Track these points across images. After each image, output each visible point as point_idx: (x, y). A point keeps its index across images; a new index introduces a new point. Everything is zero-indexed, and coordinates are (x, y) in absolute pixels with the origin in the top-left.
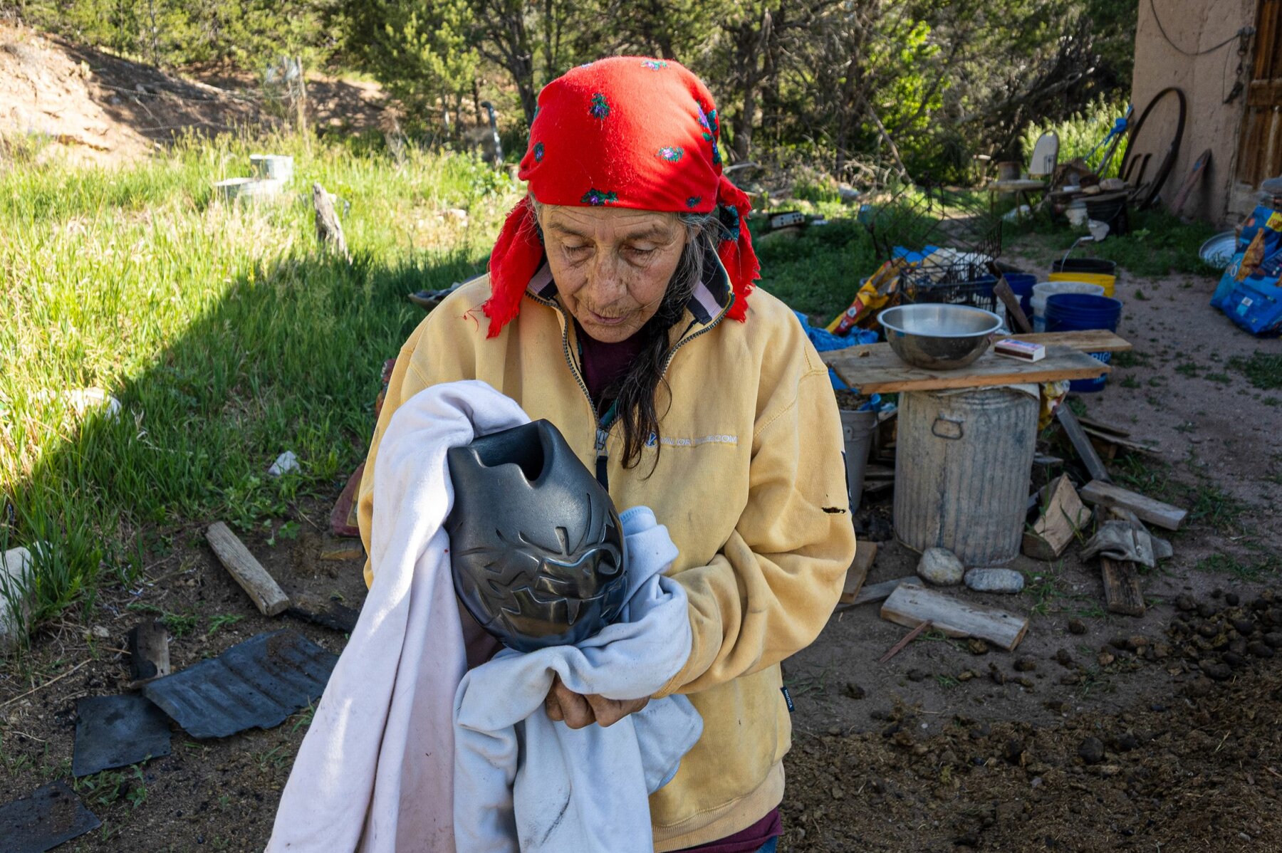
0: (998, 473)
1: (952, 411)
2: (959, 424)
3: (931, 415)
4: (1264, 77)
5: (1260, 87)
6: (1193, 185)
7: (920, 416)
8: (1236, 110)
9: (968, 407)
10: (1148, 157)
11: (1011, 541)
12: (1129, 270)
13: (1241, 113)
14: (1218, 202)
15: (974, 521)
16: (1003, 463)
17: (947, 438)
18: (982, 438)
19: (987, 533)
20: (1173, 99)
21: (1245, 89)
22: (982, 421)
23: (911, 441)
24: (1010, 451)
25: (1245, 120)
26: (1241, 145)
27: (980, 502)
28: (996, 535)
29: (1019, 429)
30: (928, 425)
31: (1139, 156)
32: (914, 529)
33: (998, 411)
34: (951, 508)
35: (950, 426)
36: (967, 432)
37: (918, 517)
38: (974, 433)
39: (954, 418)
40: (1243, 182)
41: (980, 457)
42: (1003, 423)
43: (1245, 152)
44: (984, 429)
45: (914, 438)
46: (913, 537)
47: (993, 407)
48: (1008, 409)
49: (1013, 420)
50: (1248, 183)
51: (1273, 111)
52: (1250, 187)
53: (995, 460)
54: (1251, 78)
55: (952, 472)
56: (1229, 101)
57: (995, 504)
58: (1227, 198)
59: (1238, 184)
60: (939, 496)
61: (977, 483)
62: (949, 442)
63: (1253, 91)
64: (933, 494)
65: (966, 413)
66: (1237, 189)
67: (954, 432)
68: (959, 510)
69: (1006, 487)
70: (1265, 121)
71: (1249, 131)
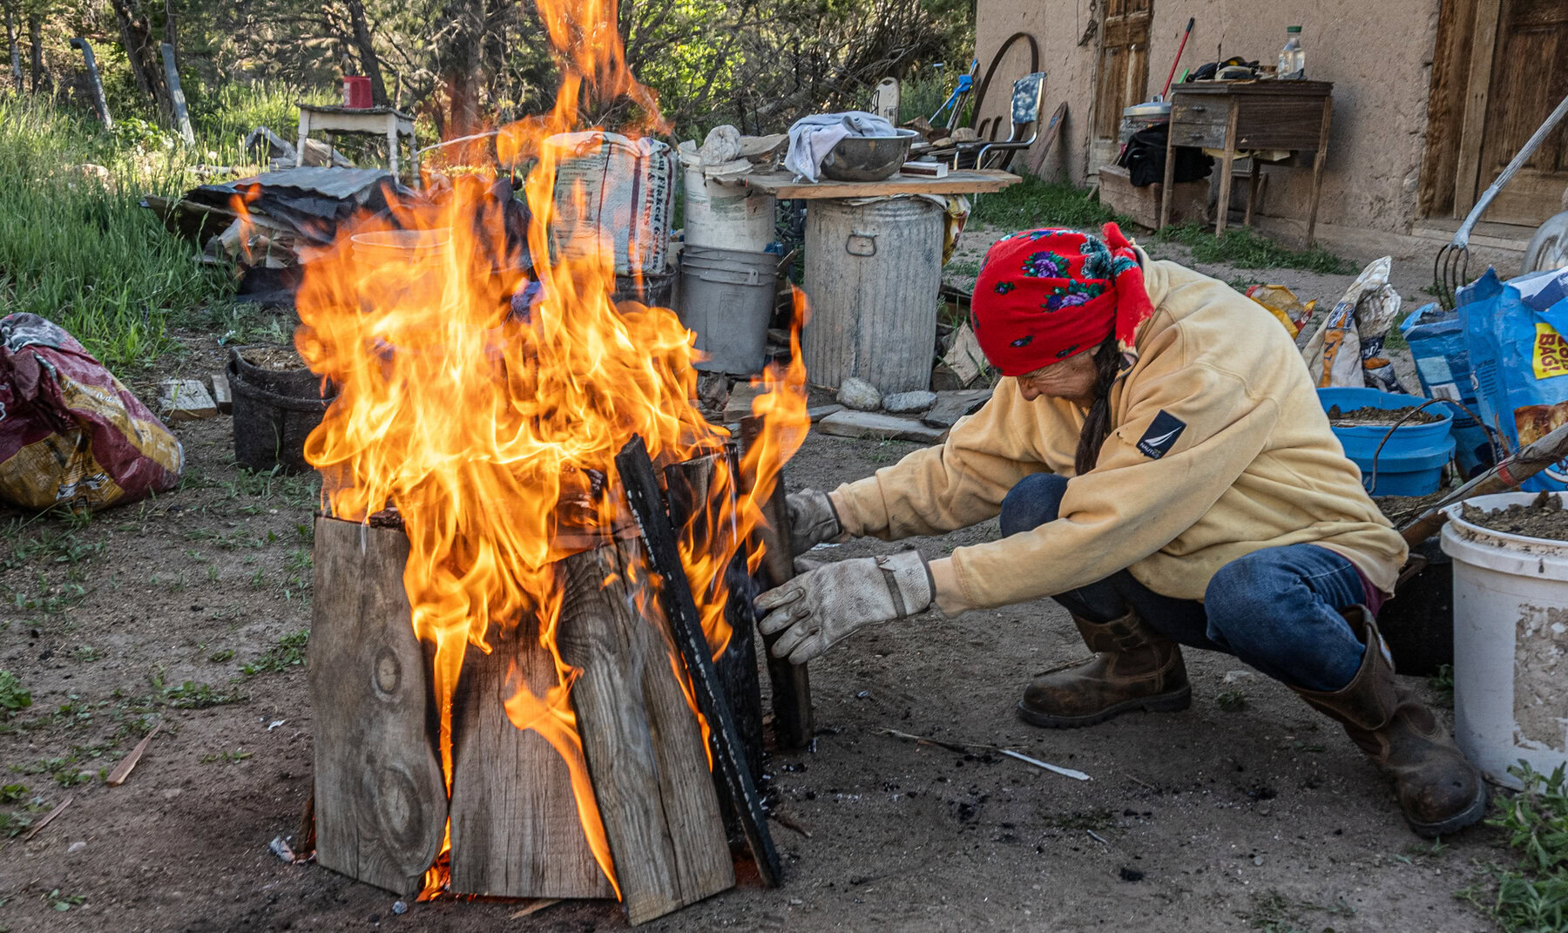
0: (911, 294)
1: (866, 225)
2: (873, 239)
3: (844, 232)
4: (1118, 13)
5: (1116, 25)
6: (1050, 144)
7: (832, 237)
8: (1091, 54)
9: (881, 220)
10: (998, 120)
11: (923, 371)
12: (991, 223)
13: (1097, 56)
14: (1077, 165)
15: (889, 347)
16: (915, 282)
17: (861, 255)
18: (894, 254)
19: (901, 359)
20: (1023, 46)
21: (1100, 27)
22: (895, 234)
23: (823, 266)
24: (920, 269)
25: (1101, 65)
26: (1098, 94)
27: (893, 325)
28: (909, 361)
29: (928, 246)
30: (841, 245)
31: (988, 121)
32: (829, 365)
33: (909, 223)
34: (866, 333)
35: (864, 242)
36: (881, 248)
37: (832, 350)
38: (887, 248)
39: (868, 233)
40: (1102, 138)
41: (893, 274)
42: (914, 237)
43: (1103, 102)
44: (897, 243)
45: (827, 263)
46: (828, 376)
47: (904, 219)
48: (917, 223)
49: (922, 236)
50: (1107, 137)
51: (1129, 51)
52: (1110, 141)
53: (907, 278)
54: (1105, 17)
55: (866, 294)
56: (1084, 43)
57: (907, 327)
58: (1087, 158)
59: (1098, 140)
60: (853, 322)
61: (890, 305)
62: (864, 260)
63: (1109, 29)
64: (846, 321)
65: (878, 226)
66: (1097, 146)
67: (869, 249)
68: (874, 336)
69: (917, 309)
70: (1122, 62)
71: (1106, 78)
